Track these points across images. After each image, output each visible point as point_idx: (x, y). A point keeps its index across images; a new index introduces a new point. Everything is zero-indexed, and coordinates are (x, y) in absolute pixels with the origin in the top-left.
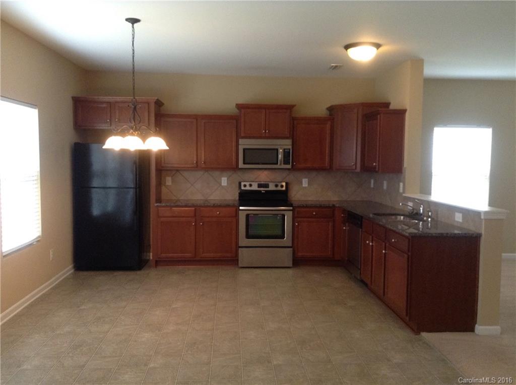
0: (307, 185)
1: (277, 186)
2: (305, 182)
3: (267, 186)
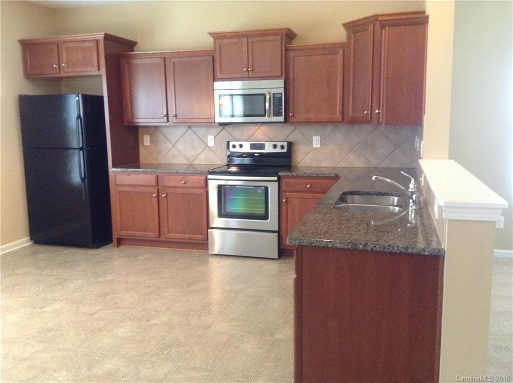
0: (319, 146)
1: (275, 146)
2: (316, 142)
3: (262, 147)
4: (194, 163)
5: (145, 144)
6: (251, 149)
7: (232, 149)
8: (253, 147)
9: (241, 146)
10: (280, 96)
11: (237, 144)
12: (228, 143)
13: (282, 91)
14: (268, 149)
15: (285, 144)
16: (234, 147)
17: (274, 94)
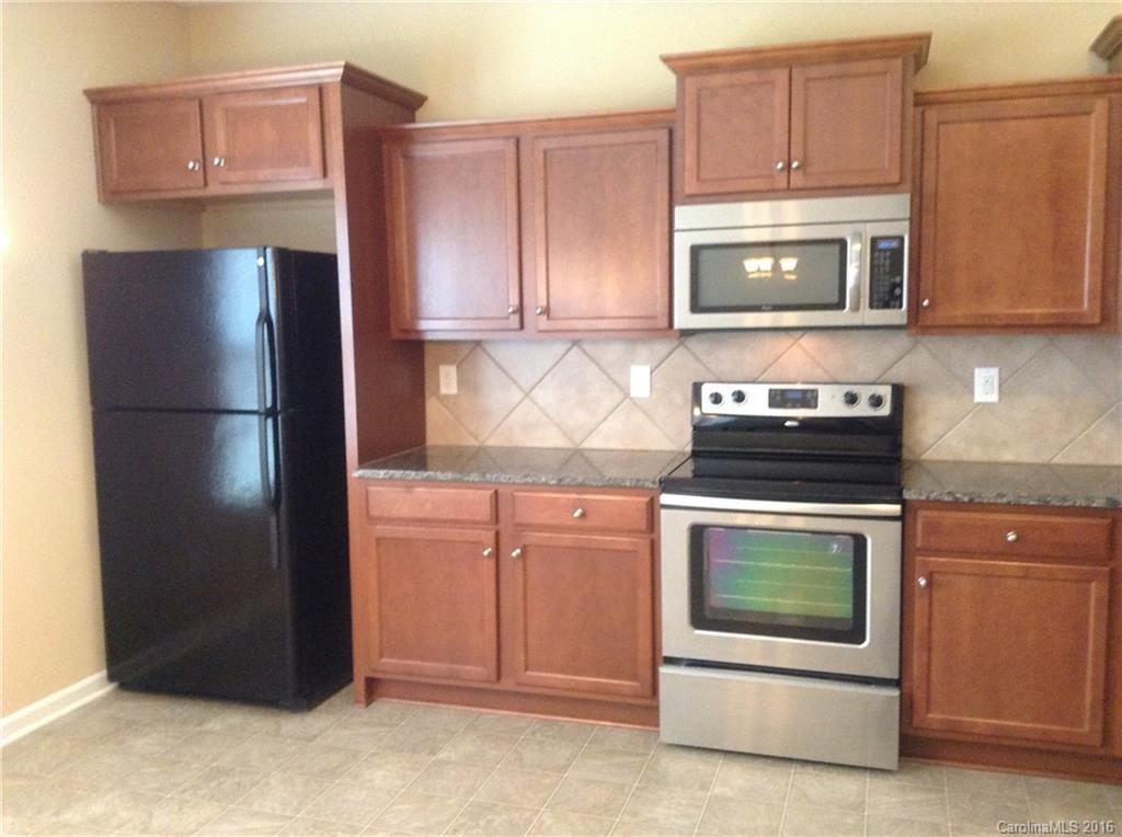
0: (994, 398)
1: (852, 399)
2: (985, 384)
3: (808, 399)
4: (586, 445)
5: (443, 391)
6: (772, 404)
7: (708, 407)
8: (777, 399)
9: (740, 397)
10: (895, 244)
11: (727, 391)
12: (697, 388)
13: (903, 229)
14: (830, 405)
15: (885, 392)
16: (717, 399)
17: (874, 241)
